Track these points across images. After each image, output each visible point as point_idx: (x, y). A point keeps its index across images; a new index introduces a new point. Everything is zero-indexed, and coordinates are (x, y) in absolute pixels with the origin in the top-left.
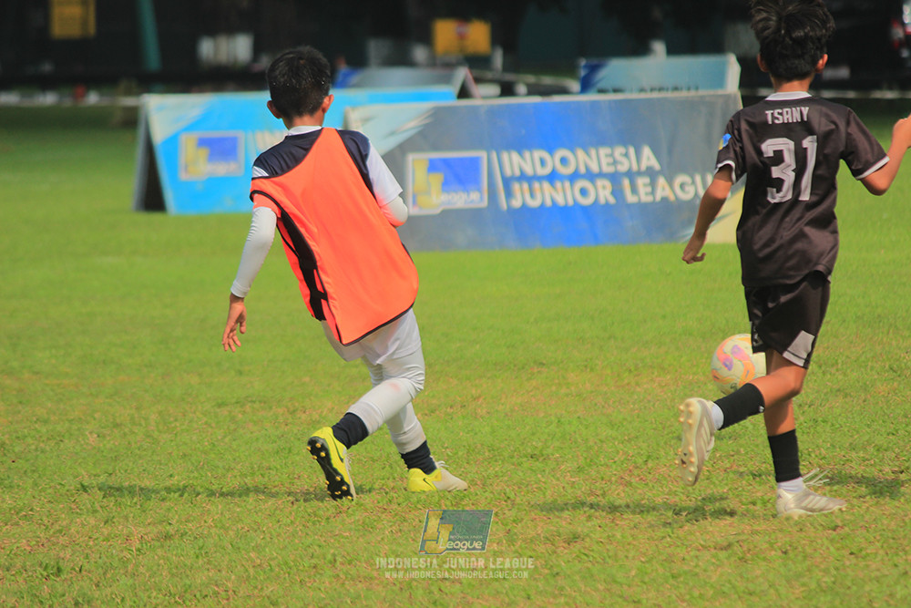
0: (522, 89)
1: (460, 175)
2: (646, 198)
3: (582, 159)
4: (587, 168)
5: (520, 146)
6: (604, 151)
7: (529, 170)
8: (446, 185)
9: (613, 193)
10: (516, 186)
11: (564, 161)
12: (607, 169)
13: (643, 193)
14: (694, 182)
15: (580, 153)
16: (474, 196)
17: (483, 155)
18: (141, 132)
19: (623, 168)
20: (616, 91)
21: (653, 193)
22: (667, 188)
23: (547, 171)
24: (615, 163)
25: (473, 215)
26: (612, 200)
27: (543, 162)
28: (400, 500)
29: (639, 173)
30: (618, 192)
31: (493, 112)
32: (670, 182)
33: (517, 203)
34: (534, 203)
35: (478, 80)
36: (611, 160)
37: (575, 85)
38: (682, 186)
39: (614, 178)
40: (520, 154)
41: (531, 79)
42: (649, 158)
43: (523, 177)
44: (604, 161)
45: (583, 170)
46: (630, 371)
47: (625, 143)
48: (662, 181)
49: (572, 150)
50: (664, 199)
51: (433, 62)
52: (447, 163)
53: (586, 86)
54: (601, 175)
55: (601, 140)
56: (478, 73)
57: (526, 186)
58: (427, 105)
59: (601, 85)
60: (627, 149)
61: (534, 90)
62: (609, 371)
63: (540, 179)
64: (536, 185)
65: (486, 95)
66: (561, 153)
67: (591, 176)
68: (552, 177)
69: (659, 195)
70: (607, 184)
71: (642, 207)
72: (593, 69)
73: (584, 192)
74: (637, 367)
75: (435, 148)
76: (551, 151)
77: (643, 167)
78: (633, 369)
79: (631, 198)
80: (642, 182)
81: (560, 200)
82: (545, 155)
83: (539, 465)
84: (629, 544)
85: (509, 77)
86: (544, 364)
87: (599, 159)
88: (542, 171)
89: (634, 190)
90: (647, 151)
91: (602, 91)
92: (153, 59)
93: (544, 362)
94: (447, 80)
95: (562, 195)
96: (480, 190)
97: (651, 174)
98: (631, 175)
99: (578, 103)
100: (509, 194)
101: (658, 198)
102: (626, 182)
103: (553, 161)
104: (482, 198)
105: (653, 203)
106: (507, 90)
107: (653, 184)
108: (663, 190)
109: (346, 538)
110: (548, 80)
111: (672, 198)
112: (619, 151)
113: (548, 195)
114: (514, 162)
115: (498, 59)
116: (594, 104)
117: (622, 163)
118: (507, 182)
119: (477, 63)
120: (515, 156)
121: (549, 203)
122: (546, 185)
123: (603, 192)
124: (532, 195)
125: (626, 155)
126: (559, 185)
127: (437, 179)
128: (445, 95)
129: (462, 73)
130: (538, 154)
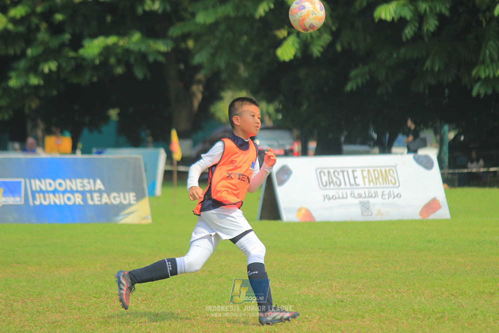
1: (11, 189)
2: (97, 203)
3: (68, 184)
4: (71, 188)
5: (40, 177)
6: (79, 181)
7: (43, 188)
8: (4, 194)
9: (83, 200)
10: (37, 195)
11: (60, 185)
12: (80, 189)
13: (96, 200)
14: (119, 197)
15: (68, 181)
16: (18, 199)
17: (23, 180)
19: (87, 188)
21: (100, 201)
22: (107, 198)
23: (52, 188)
24: (84, 186)
25: (17, 208)
26: (82, 203)
27: (50, 185)
29: (95, 191)
30: (84, 200)
32: (109, 195)
33: (37, 203)
34: (45, 203)
36: (81, 185)
38: (114, 198)
39: (83, 193)
40: (40, 180)
42: (99, 185)
43: (41, 191)
44: (79, 185)
45: (69, 189)
47: (89, 178)
48: (105, 195)
49: (64, 180)
50: (106, 203)
52: (6, 183)
54: (77, 191)
55: (79, 176)
57: (42, 195)
60: (90, 180)
63: (48, 192)
64: (47, 195)
66: (60, 181)
67: (72, 192)
68: (54, 192)
69: (104, 201)
70: (79, 195)
71: (95, 206)
73: (69, 199)
76: (54, 180)
77: (97, 189)
79: (90, 202)
80: (96, 195)
81: (58, 202)
82: (52, 182)
87: (77, 184)
88: (49, 189)
89: (92, 199)
90: (99, 182)
95: (59, 200)
96: (20, 196)
97: (100, 191)
98: (91, 192)
100: (34, 198)
101: (103, 203)
102: (88, 195)
103: (55, 185)
104: (21, 200)
105: (101, 205)
107: (101, 197)
108: (105, 199)
111: (110, 203)
112: (86, 181)
113: (52, 199)
114: (37, 184)
118: (33, 193)
120: (37, 181)
121: (52, 203)
122: (51, 196)
123: (78, 199)
124: (45, 200)
125: (89, 183)
126: (57, 195)
130: (48, 181)
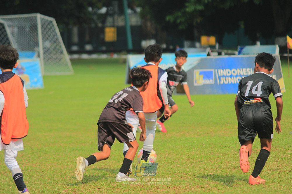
0: (223, 53)
1: (207, 75)
3: (238, 71)
4: (240, 74)
5: (223, 68)
6: (244, 70)
7: (225, 74)
8: (204, 78)
10: (222, 78)
11: (234, 72)
12: (245, 74)
16: (211, 81)
17: (213, 70)
18: (127, 65)
20: (247, 54)
23: (230, 74)
24: (247, 72)
25: (211, 86)
27: (229, 72)
28: (192, 157)
31: (216, 60)
33: (222, 82)
34: (226, 83)
35: (212, 51)
37: (237, 53)
40: (223, 70)
41: (226, 51)
43: (223, 76)
44: (244, 72)
45: (239, 74)
49: (236, 69)
51: (201, 47)
52: (204, 73)
53: (240, 53)
55: (243, 67)
56: (212, 49)
57: (224, 78)
58: (199, 58)
59: (244, 53)
60: (250, 69)
61: (226, 54)
63: (228, 77)
64: (227, 78)
65: (214, 55)
66: (233, 70)
68: (231, 76)
72: (242, 49)
75: (201, 68)
76: (231, 70)
81: (233, 82)
82: (229, 70)
83: (227, 149)
84: (250, 169)
85: (220, 51)
88: (228, 75)
91: (244, 54)
92: (130, 46)
94: (205, 51)
96: (212, 79)
99: (238, 58)
100: (220, 80)
103: (231, 72)
104: (213, 81)
106: (220, 54)
109: (178, 167)
110: (230, 52)
112: (248, 69)
113: (230, 80)
114: (221, 72)
115: (217, 46)
116: (242, 58)
118: (220, 78)
119: (212, 47)
120: (222, 71)
121: (230, 82)
122: (229, 78)
124: (226, 80)
125: (250, 70)
126: (233, 78)
127: (202, 76)
128: (204, 55)
129: (208, 50)
130: (228, 70)
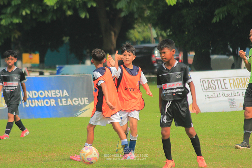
2: (64, 104)
3: (46, 93)
6: (53, 91)
7: (31, 96)
9: (55, 103)
11: (41, 94)
12: (54, 96)
13: (64, 103)
14: (78, 100)
15: (46, 92)
19: (58, 96)
20: (67, 74)
21: (67, 103)
22: (71, 102)
23: (36, 96)
24: (56, 94)
26: (55, 105)
27: (35, 94)
29: (63, 97)
30: (56, 103)
32: (71, 100)
33: (27, 106)
34: (33, 106)
36: (55, 94)
38: (75, 101)
39: (56, 99)
40: (29, 92)
42: (66, 93)
43: (29, 98)
45: (47, 96)
46: (46, 152)
47: (59, 89)
48: (69, 100)
49: (44, 91)
50: (70, 104)
53: (58, 72)
54: (52, 98)
57: (30, 101)
59: (63, 72)
62: (40, 152)
63: (34, 99)
64: (33, 101)
67: (49, 98)
68: (38, 98)
69: (68, 103)
70: (54, 100)
71: (63, 106)
72: (61, 68)
73: (47, 103)
74: (48, 150)
76: (38, 91)
77: (64, 96)
78: (47, 151)
79: (60, 104)
80: (64, 100)
81: (40, 105)
82: (36, 92)
86: (23, 150)
87: (51, 93)
89: (61, 102)
90: (65, 91)
91: (63, 74)
93: (23, 149)
95: (41, 103)
97: (66, 97)
98: (61, 98)
100: (25, 104)
101: (68, 104)
102: (59, 100)
103: (38, 94)
105: (67, 106)
107: (67, 101)
108: (69, 102)
111: (72, 104)
112: (57, 91)
113: (36, 103)
117: (58, 94)
121: (37, 105)
122: (36, 101)
123: (53, 103)
124: (32, 104)
125: (59, 92)
126: (40, 100)
129: (24, 69)
130: (34, 92)
